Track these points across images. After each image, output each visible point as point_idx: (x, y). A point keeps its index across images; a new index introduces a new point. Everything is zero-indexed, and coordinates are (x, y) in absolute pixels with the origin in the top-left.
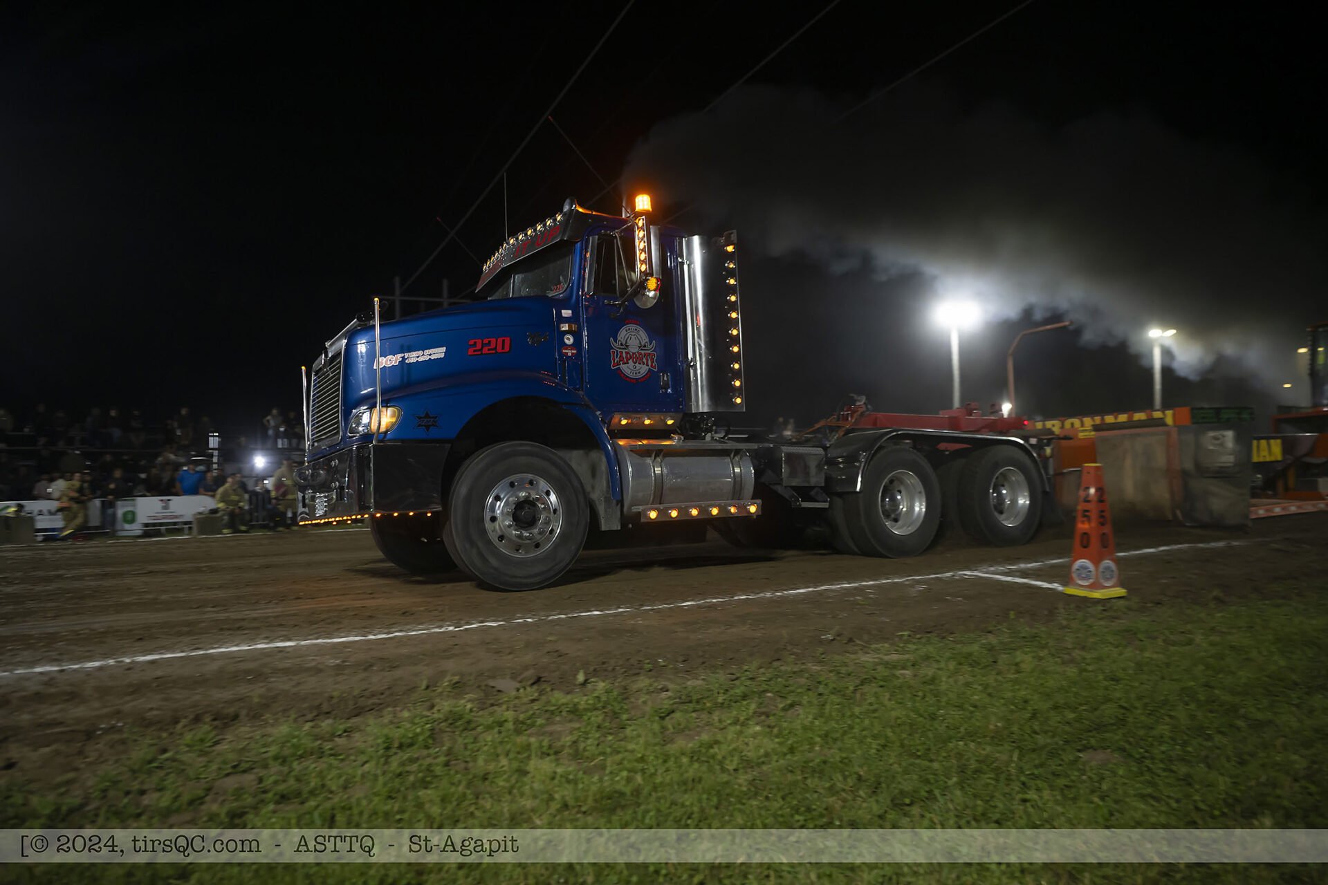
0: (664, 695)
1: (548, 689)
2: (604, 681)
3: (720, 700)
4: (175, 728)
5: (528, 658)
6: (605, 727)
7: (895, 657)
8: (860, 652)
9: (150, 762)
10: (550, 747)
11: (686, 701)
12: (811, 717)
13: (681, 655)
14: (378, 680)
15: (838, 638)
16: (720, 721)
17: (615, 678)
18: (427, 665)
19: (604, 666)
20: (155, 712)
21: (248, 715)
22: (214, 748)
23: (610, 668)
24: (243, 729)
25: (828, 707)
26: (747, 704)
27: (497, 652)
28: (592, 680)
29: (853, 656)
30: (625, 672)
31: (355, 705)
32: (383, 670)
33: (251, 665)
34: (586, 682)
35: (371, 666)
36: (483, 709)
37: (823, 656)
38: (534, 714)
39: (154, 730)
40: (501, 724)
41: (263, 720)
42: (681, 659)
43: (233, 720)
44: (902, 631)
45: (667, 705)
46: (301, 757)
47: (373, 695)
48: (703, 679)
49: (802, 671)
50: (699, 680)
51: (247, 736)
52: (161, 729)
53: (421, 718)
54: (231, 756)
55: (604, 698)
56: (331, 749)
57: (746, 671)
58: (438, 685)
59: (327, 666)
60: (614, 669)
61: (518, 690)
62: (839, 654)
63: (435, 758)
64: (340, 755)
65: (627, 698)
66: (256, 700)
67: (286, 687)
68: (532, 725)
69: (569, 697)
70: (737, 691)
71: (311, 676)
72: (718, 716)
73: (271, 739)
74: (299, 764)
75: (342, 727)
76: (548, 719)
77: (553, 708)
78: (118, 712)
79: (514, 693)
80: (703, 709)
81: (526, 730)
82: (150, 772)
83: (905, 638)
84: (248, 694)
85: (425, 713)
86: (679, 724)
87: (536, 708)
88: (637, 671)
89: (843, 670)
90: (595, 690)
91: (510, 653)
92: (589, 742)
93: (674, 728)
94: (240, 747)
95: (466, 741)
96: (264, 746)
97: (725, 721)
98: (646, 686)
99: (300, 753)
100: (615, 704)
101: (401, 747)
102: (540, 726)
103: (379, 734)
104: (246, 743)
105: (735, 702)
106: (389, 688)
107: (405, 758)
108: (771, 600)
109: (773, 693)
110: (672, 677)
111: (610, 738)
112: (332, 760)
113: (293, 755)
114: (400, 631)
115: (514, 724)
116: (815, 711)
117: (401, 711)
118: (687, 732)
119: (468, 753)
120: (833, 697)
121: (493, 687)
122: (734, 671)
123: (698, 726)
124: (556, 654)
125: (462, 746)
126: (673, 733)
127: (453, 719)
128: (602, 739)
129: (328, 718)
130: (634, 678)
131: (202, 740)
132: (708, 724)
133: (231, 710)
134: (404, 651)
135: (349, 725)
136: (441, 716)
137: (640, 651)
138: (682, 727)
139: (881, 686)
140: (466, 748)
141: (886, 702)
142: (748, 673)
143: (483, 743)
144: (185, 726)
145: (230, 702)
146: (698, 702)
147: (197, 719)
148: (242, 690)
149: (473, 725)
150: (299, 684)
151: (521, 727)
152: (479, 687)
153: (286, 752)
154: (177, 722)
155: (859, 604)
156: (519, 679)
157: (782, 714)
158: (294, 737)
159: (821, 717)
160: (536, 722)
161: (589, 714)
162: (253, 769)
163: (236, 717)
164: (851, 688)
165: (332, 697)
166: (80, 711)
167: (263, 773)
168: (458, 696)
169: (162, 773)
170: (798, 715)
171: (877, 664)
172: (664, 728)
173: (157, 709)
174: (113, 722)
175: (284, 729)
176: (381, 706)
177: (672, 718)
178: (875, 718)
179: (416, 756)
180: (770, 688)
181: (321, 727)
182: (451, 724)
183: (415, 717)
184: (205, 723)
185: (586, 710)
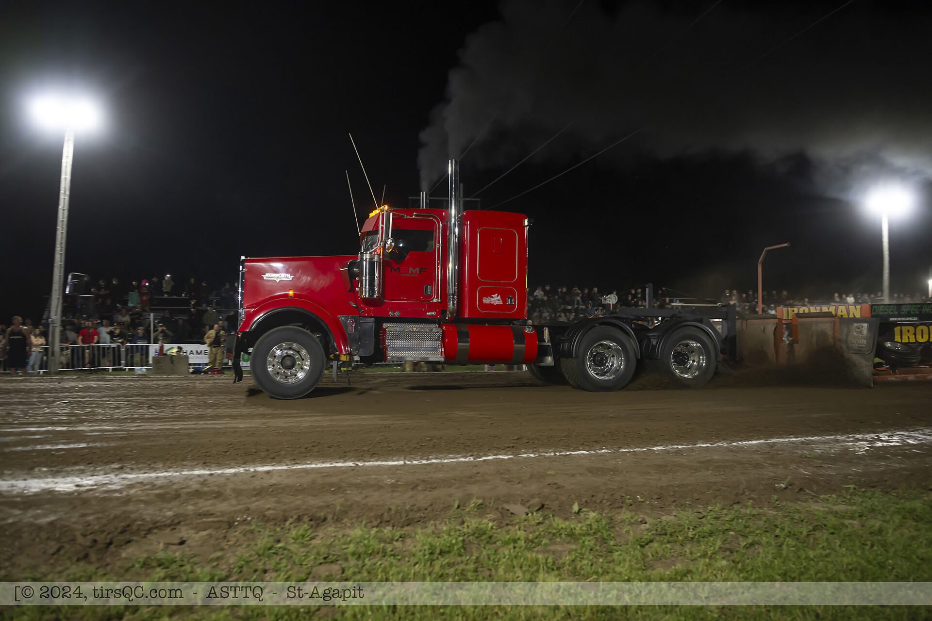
0: (643, 526)
1: (551, 516)
2: (594, 512)
3: (690, 534)
4: (285, 524)
5: (533, 487)
6: (597, 550)
7: (841, 508)
8: (810, 500)
9: (270, 549)
10: (554, 563)
11: (662, 533)
12: (770, 557)
13: (656, 494)
14: (422, 498)
15: (790, 487)
16: (691, 553)
17: (603, 510)
18: (456, 488)
19: (594, 499)
20: (271, 512)
21: (333, 518)
22: (310, 542)
23: (598, 501)
24: (330, 529)
25: (784, 547)
26: (713, 540)
27: (509, 481)
28: (584, 509)
29: (804, 504)
30: (610, 505)
31: (407, 516)
32: (425, 490)
33: (334, 480)
34: (580, 510)
35: (417, 486)
36: (501, 528)
37: (777, 502)
38: (540, 534)
39: (272, 525)
40: (515, 541)
41: (342, 523)
42: (656, 497)
43: (323, 522)
44: (849, 484)
45: (647, 536)
46: (371, 554)
47: (419, 510)
48: (675, 516)
49: (759, 514)
50: (670, 516)
51: (333, 535)
52: (275, 524)
53: (455, 531)
54: (323, 550)
55: (595, 526)
56: (392, 551)
57: (711, 511)
58: (467, 505)
59: (386, 484)
60: (601, 502)
61: (527, 514)
62: (791, 501)
63: (466, 564)
64: (398, 555)
65: (612, 527)
66: (338, 508)
67: (358, 499)
68: (539, 544)
69: (567, 523)
70: (705, 528)
71: (375, 491)
72: (690, 549)
73: (349, 539)
74: (370, 560)
75: (398, 534)
76: (550, 540)
77: (554, 531)
78: (248, 509)
79: (524, 516)
80: (676, 542)
81: (535, 547)
82: (269, 557)
83: (851, 490)
84: (333, 502)
85: (458, 527)
86: (657, 553)
87: (541, 529)
88: (621, 505)
89: (797, 516)
90: (588, 518)
91: (519, 483)
92: (585, 562)
93: (653, 556)
94: (329, 543)
95: (489, 552)
96: (344, 544)
97: (695, 554)
98: (627, 518)
99: (370, 552)
100: (604, 531)
101: (441, 553)
102: (545, 544)
103: (424, 542)
104: (332, 540)
105: (703, 537)
106: (431, 505)
107: (444, 563)
108: (729, 450)
109: (735, 532)
110: (648, 511)
111: (601, 560)
112: (391, 559)
113: (365, 553)
114: (437, 458)
115: (525, 542)
116: (773, 551)
117: (441, 524)
118: (663, 560)
119: (491, 563)
120: (788, 539)
121: (508, 510)
122: (701, 510)
123: (673, 556)
124: (555, 486)
125: (486, 557)
126: (651, 560)
127: (479, 533)
128: (595, 560)
129: (389, 525)
130: (619, 510)
131: (303, 536)
132: (681, 555)
133: (322, 514)
134: (440, 475)
135: (403, 532)
136: (470, 531)
137: (622, 488)
138: (660, 555)
139: (832, 533)
140: (489, 559)
141: (838, 548)
142: (712, 513)
143: (503, 556)
144: (291, 524)
145: (320, 508)
146: (671, 535)
147: (299, 519)
148: (329, 498)
149: (493, 540)
150: (366, 496)
151: (531, 544)
152: (497, 509)
153: (361, 550)
154: (286, 520)
155: (806, 457)
156: (528, 505)
157: (744, 552)
158: (365, 539)
159: (780, 557)
160: (542, 541)
161: (584, 538)
162: (338, 560)
163: (325, 519)
164: (805, 533)
165: (390, 509)
166: (222, 507)
167: (345, 565)
168: (481, 515)
169: (277, 558)
170: (759, 553)
171: (828, 513)
172: (644, 556)
173: (274, 509)
174: (245, 517)
175: (357, 532)
176: (425, 519)
177: (650, 547)
178: (828, 562)
179: (452, 561)
180: (733, 528)
181: (383, 532)
182: (477, 537)
183: (451, 530)
184: (304, 523)
185: (581, 535)
